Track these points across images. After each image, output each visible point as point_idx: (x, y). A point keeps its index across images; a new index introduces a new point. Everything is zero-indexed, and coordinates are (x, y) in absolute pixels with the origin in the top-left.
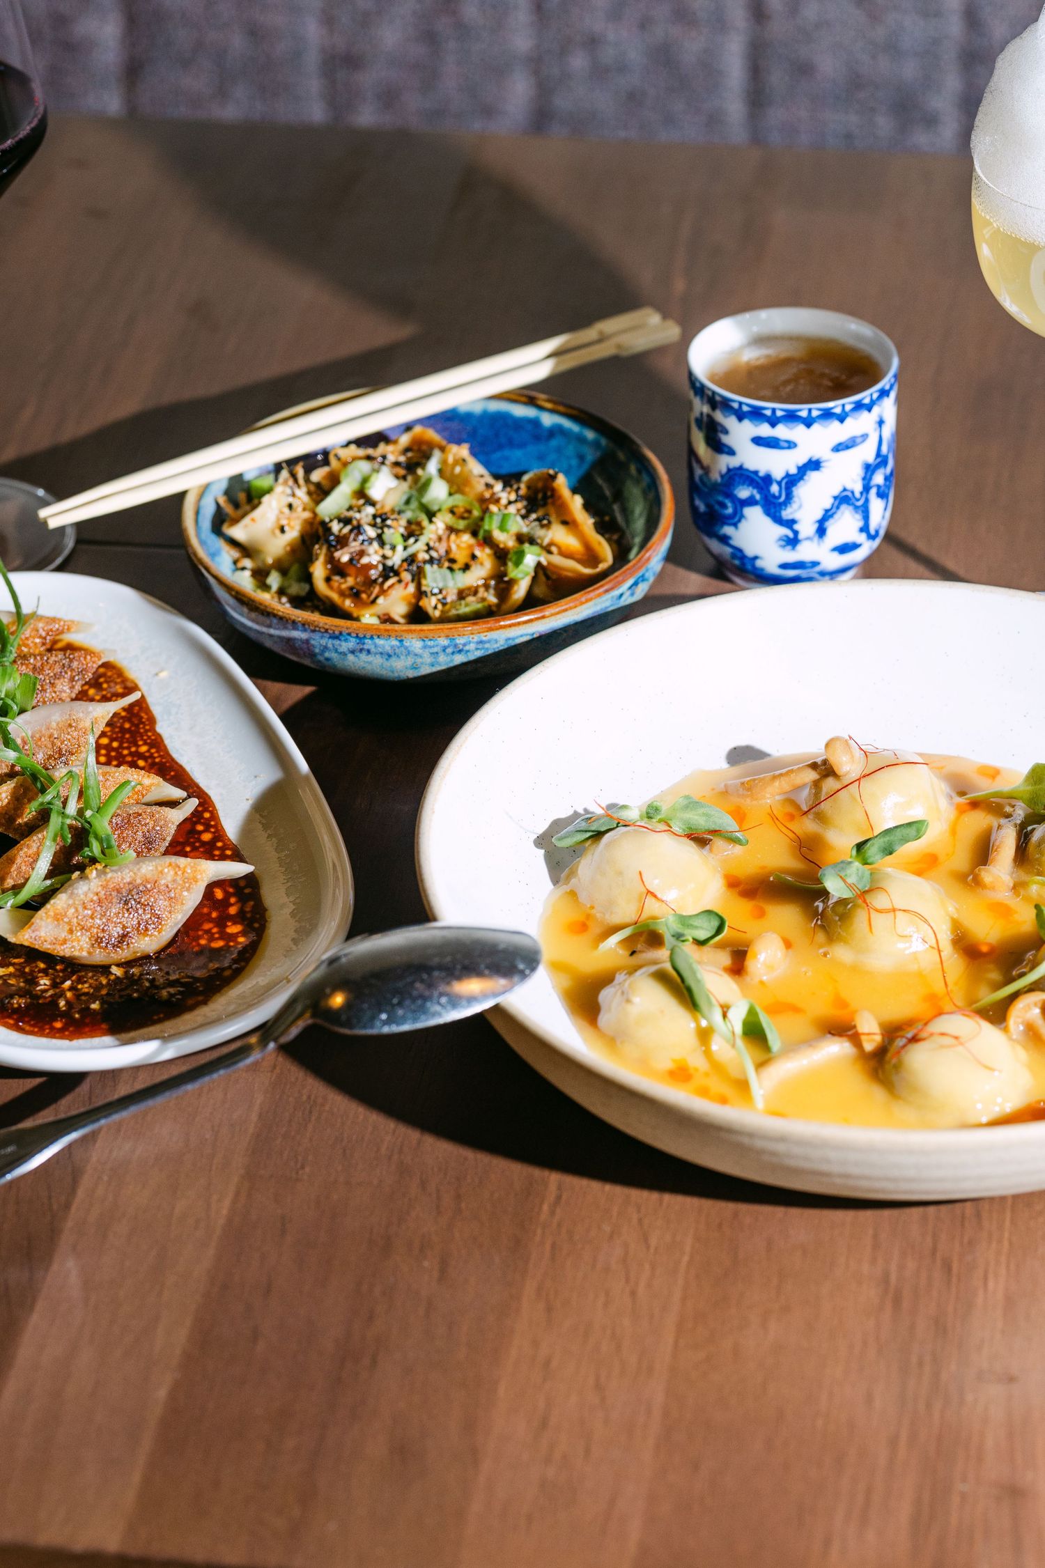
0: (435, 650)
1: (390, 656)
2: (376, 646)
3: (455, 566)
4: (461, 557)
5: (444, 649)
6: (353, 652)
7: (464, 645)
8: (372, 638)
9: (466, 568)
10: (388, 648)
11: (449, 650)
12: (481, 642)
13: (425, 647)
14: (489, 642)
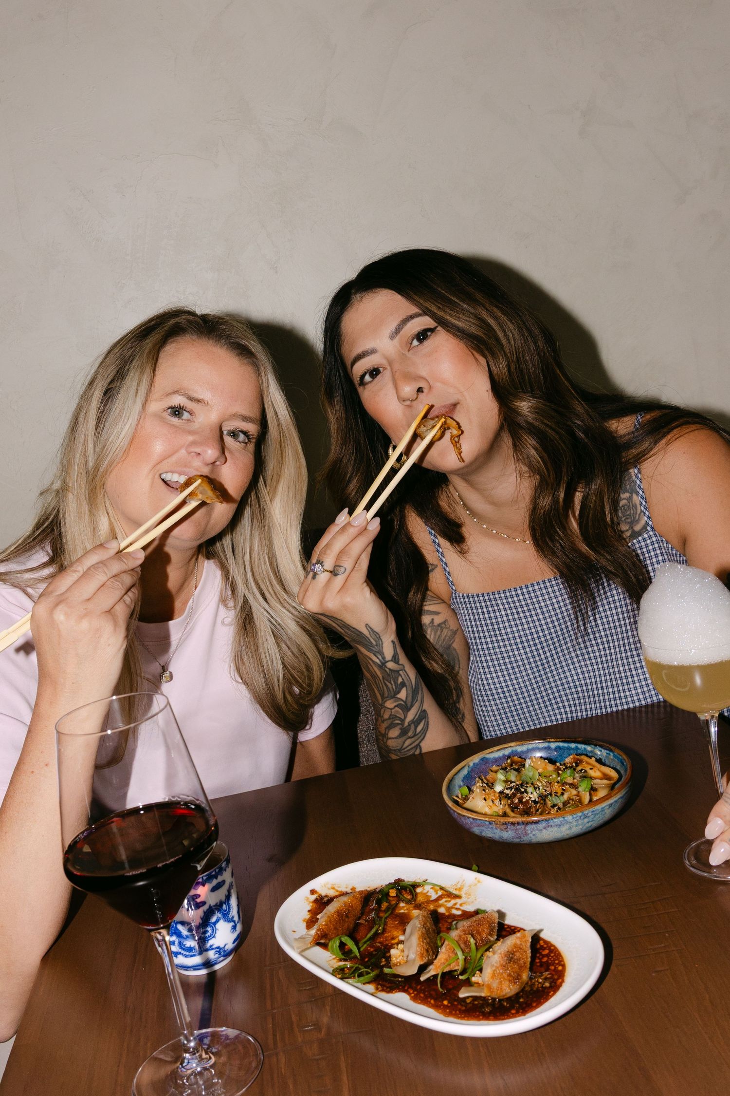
0: (577, 819)
1: (560, 826)
2: (554, 823)
3: (558, 795)
4: (560, 791)
5: (581, 817)
6: (545, 828)
7: (587, 814)
8: (552, 819)
9: (563, 794)
10: (559, 822)
11: (583, 817)
12: (593, 811)
13: (573, 818)
14: (595, 811)
